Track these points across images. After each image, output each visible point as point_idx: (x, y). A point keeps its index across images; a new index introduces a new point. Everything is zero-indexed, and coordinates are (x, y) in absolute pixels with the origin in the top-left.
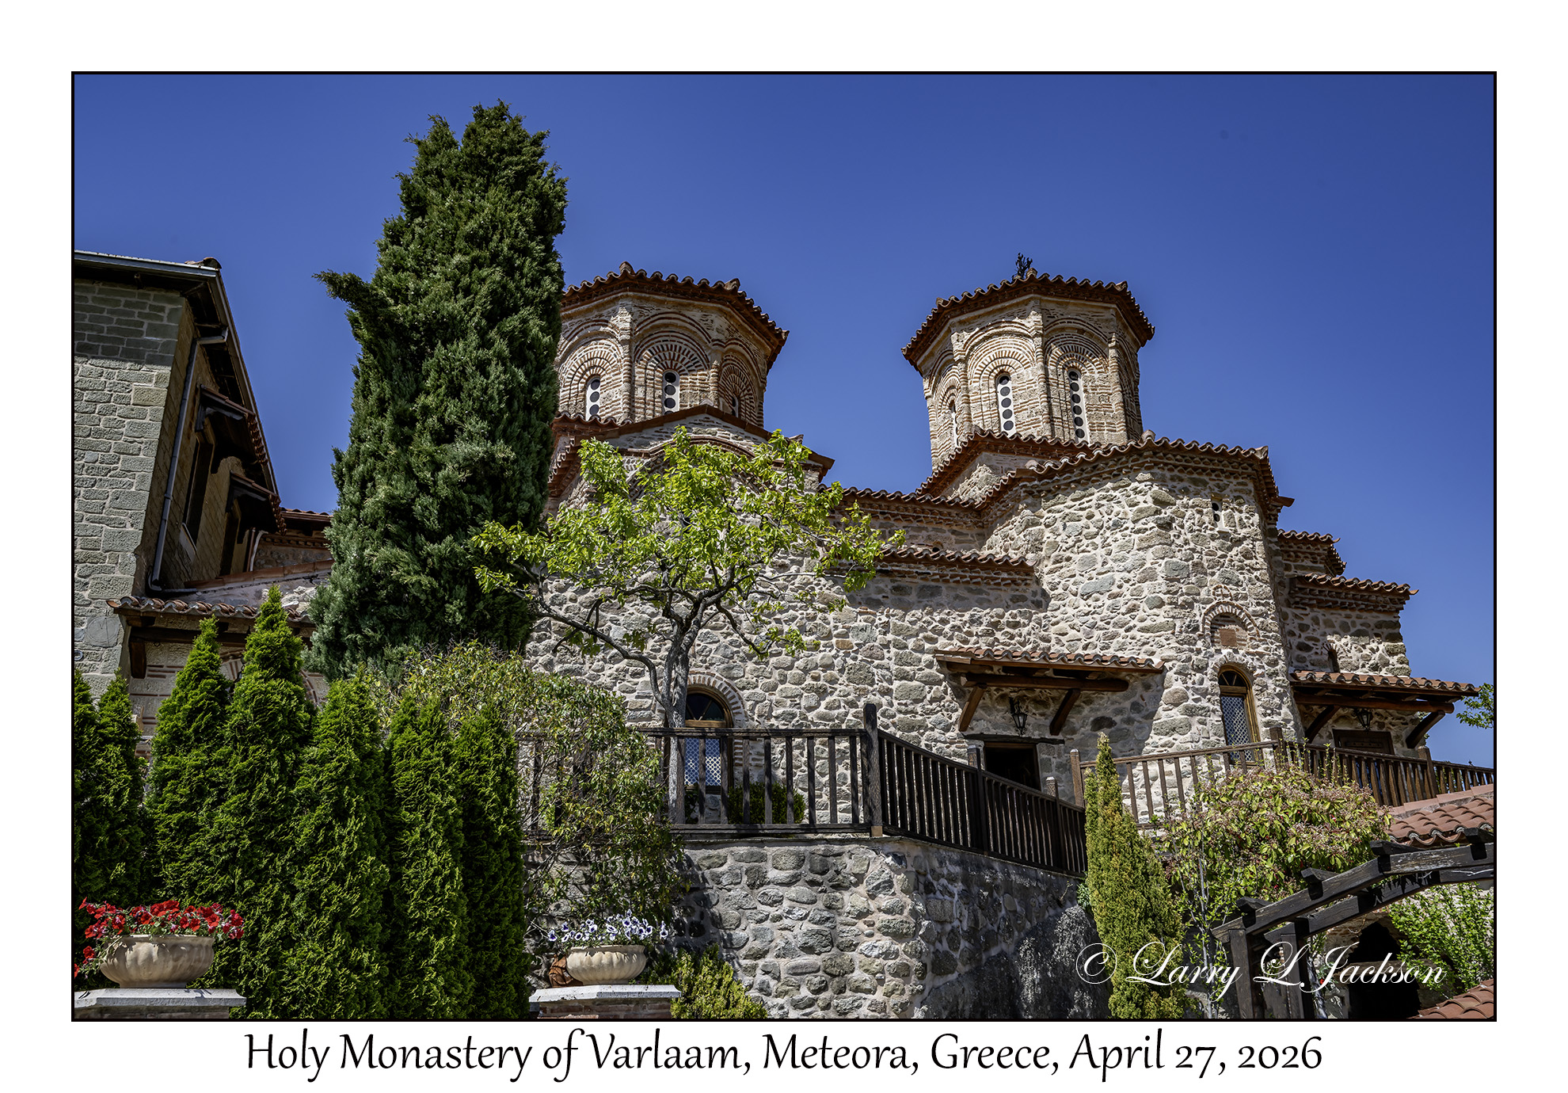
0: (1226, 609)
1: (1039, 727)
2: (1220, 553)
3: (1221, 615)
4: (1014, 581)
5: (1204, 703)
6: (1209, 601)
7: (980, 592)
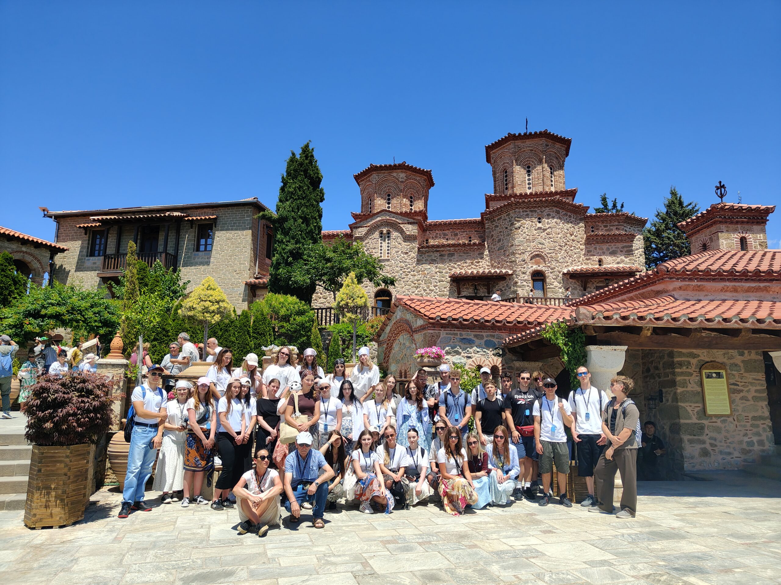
0: (537, 253)
1: (483, 292)
2: (537, 234)
3: (536, 255)
4: (479, 249)
5: (525, 283)
6: (531, 251)
7: (467, 253)
